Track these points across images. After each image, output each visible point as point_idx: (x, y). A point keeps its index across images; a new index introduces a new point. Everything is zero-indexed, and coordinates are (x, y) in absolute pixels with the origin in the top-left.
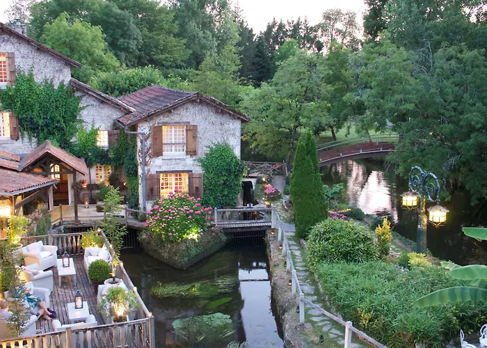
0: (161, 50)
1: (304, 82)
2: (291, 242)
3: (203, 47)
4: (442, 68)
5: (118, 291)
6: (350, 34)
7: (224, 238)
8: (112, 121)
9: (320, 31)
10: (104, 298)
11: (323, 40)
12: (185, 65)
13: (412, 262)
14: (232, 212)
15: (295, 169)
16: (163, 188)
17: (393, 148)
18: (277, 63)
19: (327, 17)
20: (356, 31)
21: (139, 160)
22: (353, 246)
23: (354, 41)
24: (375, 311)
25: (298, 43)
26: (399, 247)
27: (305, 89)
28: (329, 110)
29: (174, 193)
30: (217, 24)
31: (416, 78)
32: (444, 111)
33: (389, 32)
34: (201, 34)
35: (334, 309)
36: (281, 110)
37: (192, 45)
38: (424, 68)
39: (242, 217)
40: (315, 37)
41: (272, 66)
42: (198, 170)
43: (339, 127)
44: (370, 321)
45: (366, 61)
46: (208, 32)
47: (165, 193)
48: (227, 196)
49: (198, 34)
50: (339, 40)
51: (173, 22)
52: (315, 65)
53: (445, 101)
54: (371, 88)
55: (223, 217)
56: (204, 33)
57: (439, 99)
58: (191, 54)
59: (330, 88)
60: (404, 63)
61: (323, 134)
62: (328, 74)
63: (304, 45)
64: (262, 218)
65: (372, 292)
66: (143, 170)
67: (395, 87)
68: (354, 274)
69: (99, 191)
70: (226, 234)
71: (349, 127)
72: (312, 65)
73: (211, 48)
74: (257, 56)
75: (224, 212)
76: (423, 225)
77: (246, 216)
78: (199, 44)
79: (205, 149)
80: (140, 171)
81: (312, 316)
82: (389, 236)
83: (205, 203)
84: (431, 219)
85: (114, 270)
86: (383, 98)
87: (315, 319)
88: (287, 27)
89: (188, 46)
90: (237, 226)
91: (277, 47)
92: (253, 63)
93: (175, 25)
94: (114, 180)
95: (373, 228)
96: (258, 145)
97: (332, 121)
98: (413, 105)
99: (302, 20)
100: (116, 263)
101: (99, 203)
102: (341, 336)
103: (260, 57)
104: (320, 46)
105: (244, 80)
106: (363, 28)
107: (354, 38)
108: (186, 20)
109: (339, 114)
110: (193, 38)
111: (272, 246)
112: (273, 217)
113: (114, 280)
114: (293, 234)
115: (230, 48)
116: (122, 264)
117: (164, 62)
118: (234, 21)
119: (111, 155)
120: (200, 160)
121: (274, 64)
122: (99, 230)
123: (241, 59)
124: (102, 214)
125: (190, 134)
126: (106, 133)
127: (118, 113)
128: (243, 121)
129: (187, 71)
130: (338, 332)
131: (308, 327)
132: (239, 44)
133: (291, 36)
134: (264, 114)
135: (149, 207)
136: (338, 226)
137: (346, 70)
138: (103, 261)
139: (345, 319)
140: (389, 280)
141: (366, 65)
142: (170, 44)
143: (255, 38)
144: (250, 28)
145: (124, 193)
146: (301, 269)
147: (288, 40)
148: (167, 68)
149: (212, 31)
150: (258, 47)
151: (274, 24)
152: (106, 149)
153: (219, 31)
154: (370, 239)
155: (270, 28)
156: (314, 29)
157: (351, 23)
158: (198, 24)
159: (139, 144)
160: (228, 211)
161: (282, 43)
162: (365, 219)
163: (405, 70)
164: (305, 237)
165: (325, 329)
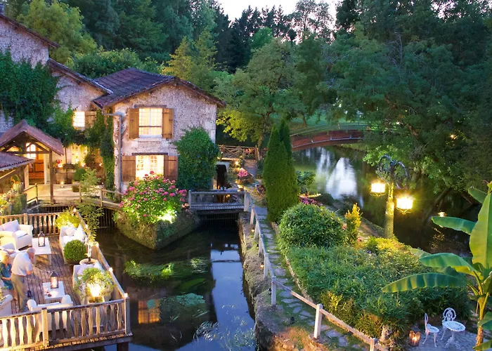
0: (138, 33)
1: (278, 70)
2: (263, 226)
3: (180, 32)
4: (412, 61)
5: (94, 272)
6: (322, 24)
7: (197, 220)
8: (89, 103)
9: (293, 20)
10: (80, 278)
11: (296, 29)
12: (161, 49)
13: (379, 246)
14: (206, 195)
15: (269, 154)
16: (138, 170)
17: (362, 136)
18: (252, 50)
19: (301, 7)
20: (328, 21)
21: (116, 142)
22: (324, 231)
23: (326, 31)
24: (344, 294)
25: (272, 31)
26: (367, 232)
27: (279, 76)
28: (301, 97)
29: (150, 175)
30: (194, 10)
31: (386, 70)
32: (412, 102)
33: (362, 24)
34: (178, 19)
35: (304, 292)
36: (254, 96)
37: (169, 29)
38: (394, 61)
39: (216, 200)
40: (289, 26)
41: (247, 52)
42: (174, 153)
43: (311, 114)
44: (339, 304)
45: (338, 51)
46: (185, 18)
47: (140, 175)
48: (201, 179)
49: (174, 19)
50: (312, 30)
51: (151, 6)
52: (289, 54)
53: (414, 93)
54: (344, 78)
55: (196, 199)
56: (181, 18)
57: (408, 91)
58: (168, 39)
59: (303, 76)
60: (376, 55)
61: (294, 120)
62: (302, 62)
63: (278, 33)
64: (235, 201)
65: (342, 276)
66: (120, 151)
67: (366, 78)
68: (324, 258)
69: (75, 171)
70: (200, 216)
71: (319, 115)
72: (286, 53)
73: (188, 33)
74: (232, 42)
75: (198, 195)
76: (390, 213)
77: (219, 199)
78: (176, 28)
79: (181, 132)
80: (116, 153)
81: (283, 298)
82: (358, 222)
83: (180, 186)
84: (398, 206)
85: (90, 250)
86: (354, 88)
87: (286, 301)
88: (262, 15)
89: (164, 30)
90: (210, 208)
91: (251, 35)
92: (228, 50)
93: (152, 9)
94: (90, 161)
95: (342, 213)
96: (232, 129)
97: (303, 108)
98: (383, 95)
99: (277, 9)
100: (92, 244)
101: (74, 183)
102: (311, 318)
103: (235, 44)
104: (293, 35)
105: (219, 66)
106: (336, 19)
107: (326, 28)
108: (164, 5)
109: (310, 102)
110: (170, 23)
111: (244, 229)
112: (246, 201)
113: (90, 260)
114: (265, 218)
115: (206, 34)
116: (97, 245)
117: (141, 46)
118: (211, 7)
119: (87, 136)
120: (175, 143)
121: (249, 51)
122: (75, 210)
123: (216, 45)
124: (78, 194)
125: (167, 117)
126: (83, 113)
127: (95, 95)
128: (218, 106)
129: (162, 55)
130: (308, 314)
131: (279, 308)
132: (214, 31)
133: (265, 24)
134: (238, 99)
135: (125, 188)
136: (309, 211)
137: (318, 59)
138: (79, 242)
139: (316, 302)
140: (358, 265)
141: (339, 55)
142: (146, 28)
143: (230, 25)
144: (225, 14)
145: (99, 174)
146: (273, 252)
147: (262, 27)
148: (144, 51)
149: (189, 16)
150: (232, 33)
151: (250, 11)
152: (83, 130)
153: (196, 17)
154: (339, 224)
155: (245, 15)
156: (288, 18)
157: (324, 13)
158: (175, 8)
159: (116, 126)
160: (202, 193)
161: (256, 31)
162: (335, 205)
163: (376, 61)
164: (277, 221)
165: (296, 311)
